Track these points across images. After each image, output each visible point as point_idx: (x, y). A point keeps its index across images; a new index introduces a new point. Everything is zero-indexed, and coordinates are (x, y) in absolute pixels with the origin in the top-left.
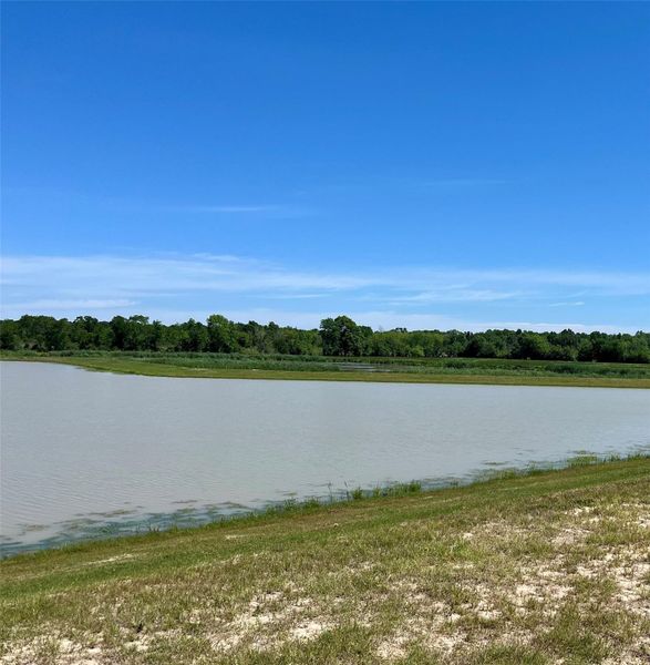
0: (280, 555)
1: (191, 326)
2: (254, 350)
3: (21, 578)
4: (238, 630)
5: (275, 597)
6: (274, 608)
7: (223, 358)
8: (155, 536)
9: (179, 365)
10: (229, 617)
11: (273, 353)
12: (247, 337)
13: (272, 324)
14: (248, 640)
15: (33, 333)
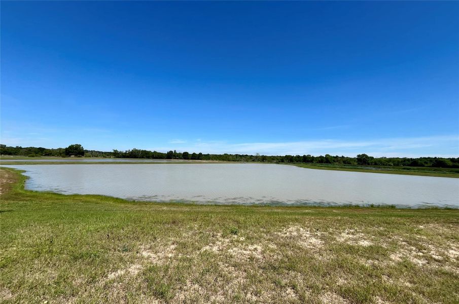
0: (352, 219)
1: (321, 157)
2: (337, 163)
3: (288, 211)
4: (343, 237)
5: (352, 231)
6: (353, 234)
7: (330, 165)
8: (315, 207)
9: (319, 166)
10: (340, 233)
11: (342, 164)
12: (336, 160)
13: (342, 156)
14: (346, 241)
15: (287, 159)
